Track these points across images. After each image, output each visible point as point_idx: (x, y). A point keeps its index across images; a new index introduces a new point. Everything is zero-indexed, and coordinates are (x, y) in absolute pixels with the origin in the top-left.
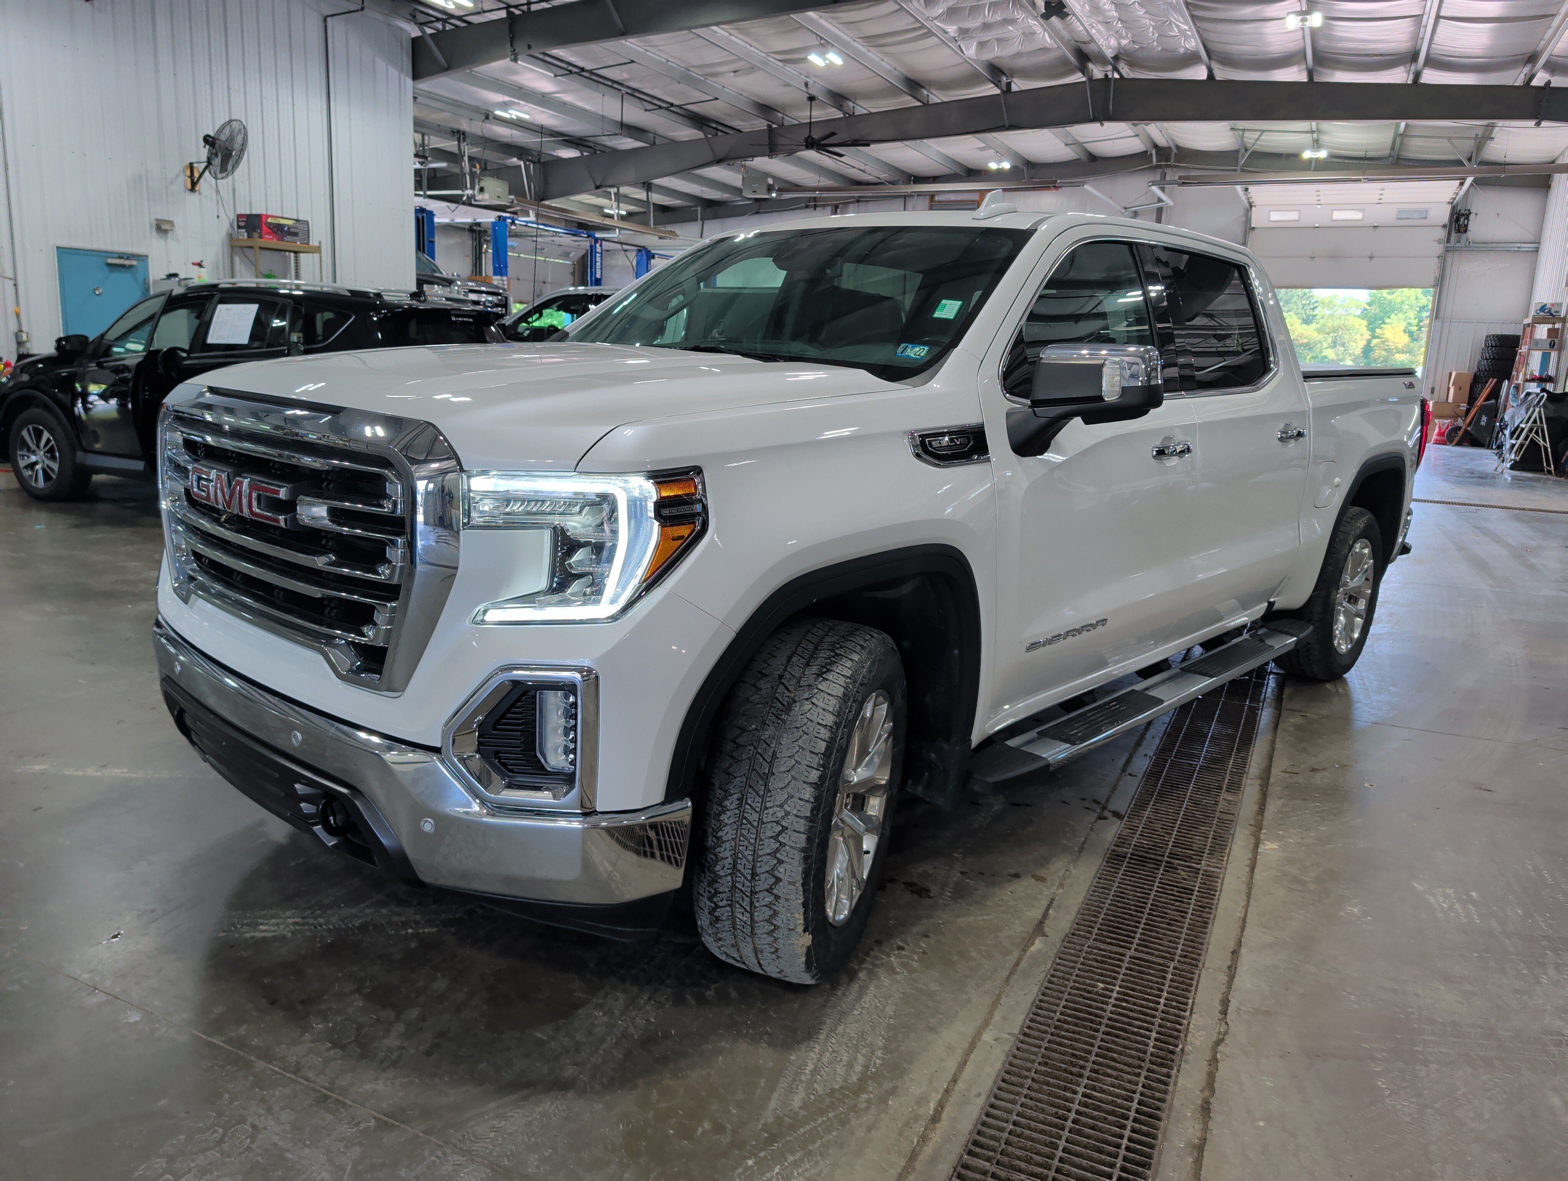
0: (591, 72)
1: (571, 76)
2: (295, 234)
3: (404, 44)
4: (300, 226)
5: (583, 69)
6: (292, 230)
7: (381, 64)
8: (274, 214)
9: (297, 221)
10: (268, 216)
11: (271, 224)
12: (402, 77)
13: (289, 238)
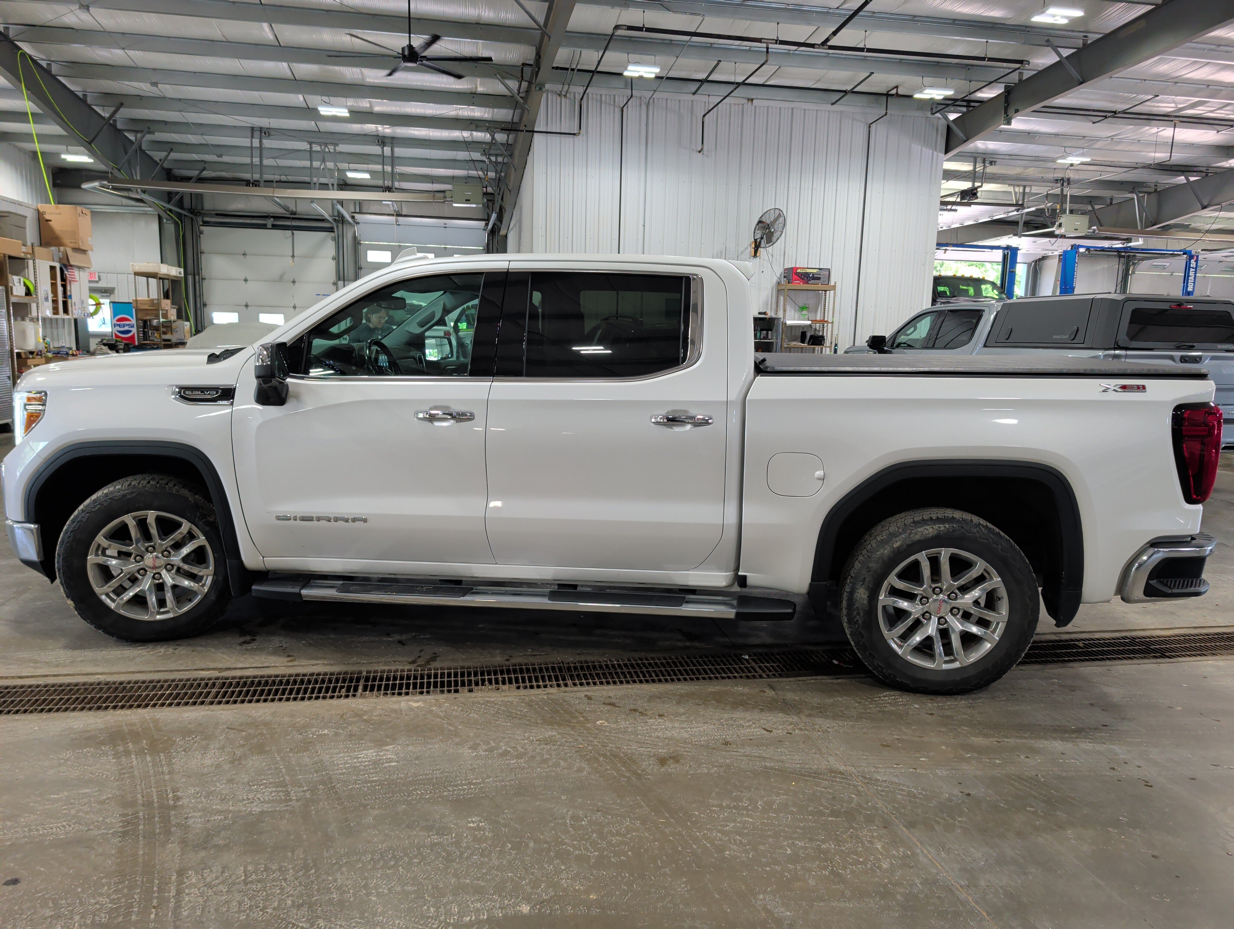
0: (1124, 112)
1: (1106, 120)
2: (819, 279)
3: (940, 128)
4: (823, 272)
5: (1115, 112)
6: (815, 276)
7: (917, 148)
8: (801, 266)
9: (820, 269)
10: (798, 268)
11: (799, 273)
12: (935, 153)
13: (813, 282)
